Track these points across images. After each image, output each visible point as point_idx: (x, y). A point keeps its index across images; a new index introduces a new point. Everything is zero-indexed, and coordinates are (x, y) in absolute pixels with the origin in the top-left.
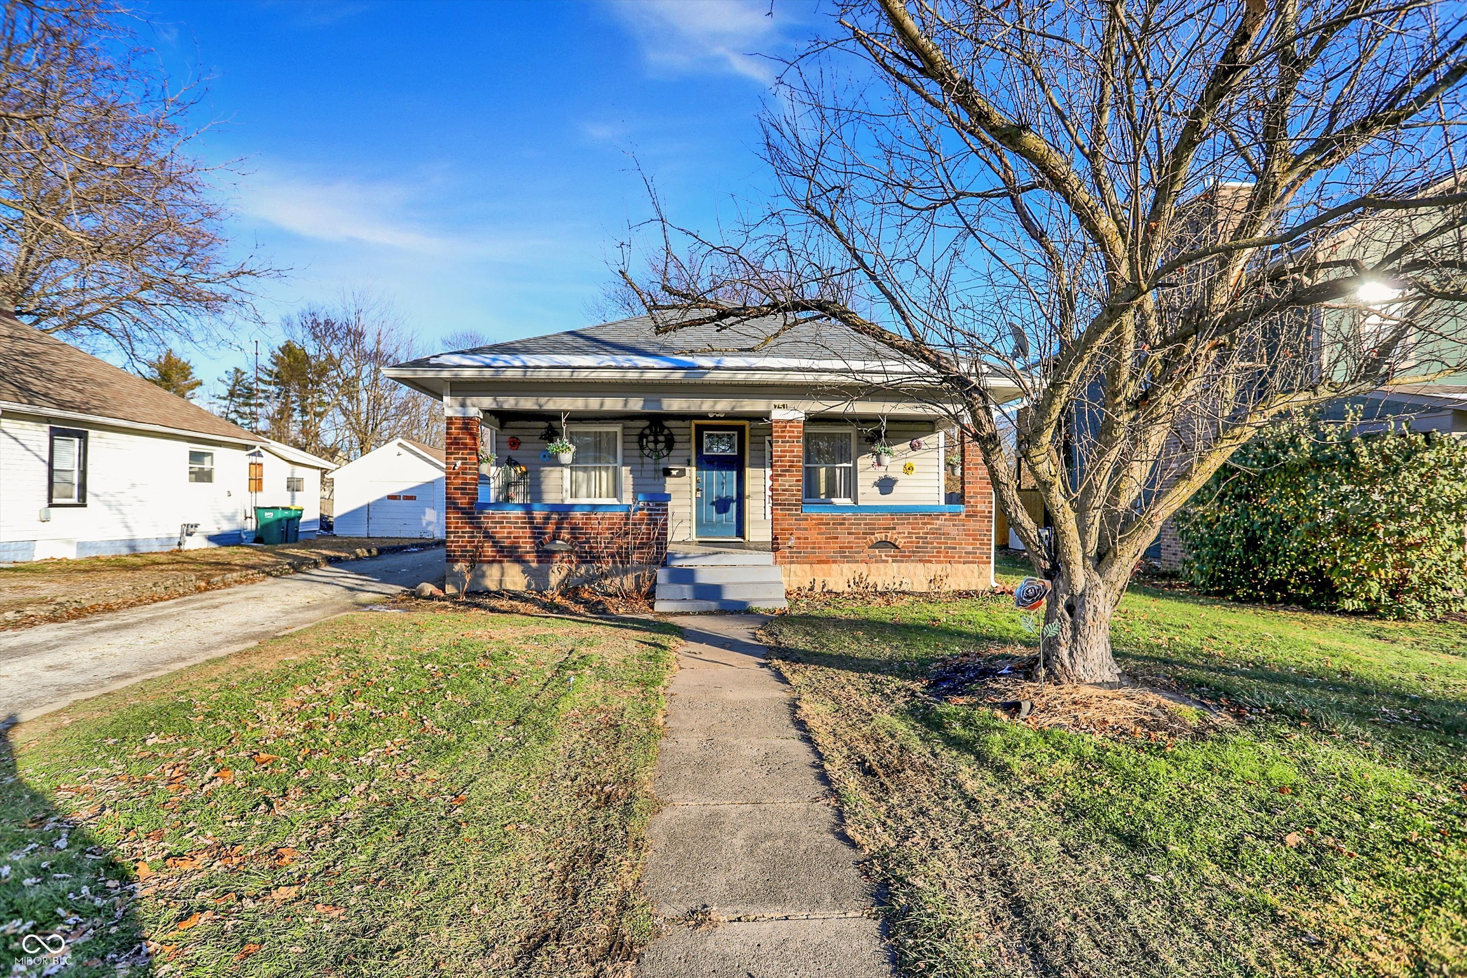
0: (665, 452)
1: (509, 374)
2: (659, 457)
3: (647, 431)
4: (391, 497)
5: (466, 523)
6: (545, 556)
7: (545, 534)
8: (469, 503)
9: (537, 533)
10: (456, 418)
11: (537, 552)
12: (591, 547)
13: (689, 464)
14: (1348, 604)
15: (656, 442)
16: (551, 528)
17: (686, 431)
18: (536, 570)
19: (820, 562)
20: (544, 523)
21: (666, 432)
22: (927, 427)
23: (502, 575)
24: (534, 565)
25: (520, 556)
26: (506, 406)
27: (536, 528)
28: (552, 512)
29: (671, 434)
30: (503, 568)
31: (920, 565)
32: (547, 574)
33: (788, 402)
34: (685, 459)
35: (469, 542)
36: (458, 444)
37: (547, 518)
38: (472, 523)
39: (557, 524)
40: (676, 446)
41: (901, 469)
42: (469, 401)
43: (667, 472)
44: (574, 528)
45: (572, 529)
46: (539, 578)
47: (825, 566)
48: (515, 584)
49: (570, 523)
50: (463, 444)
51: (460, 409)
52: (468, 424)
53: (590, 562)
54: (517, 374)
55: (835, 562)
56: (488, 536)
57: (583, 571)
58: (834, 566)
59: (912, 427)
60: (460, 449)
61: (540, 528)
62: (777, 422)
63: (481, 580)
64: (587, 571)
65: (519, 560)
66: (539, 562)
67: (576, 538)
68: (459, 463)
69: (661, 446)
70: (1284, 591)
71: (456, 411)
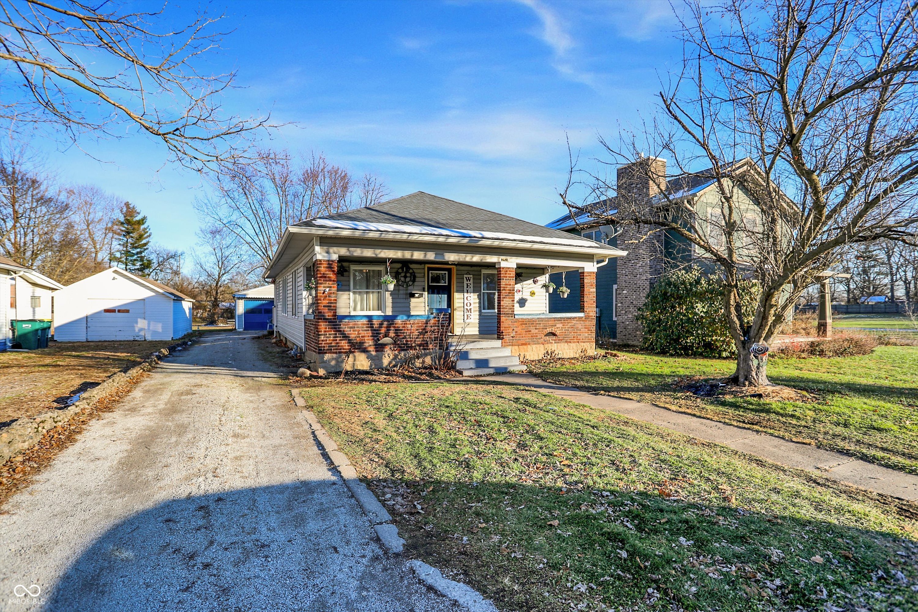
0: (411, 283)
1: (371, 235)
2: (407, 286)
3: (400, 271)
4: (107, 311)
5: (332, 328)
6: (380, 348)
7: (380, 334)
8: (333, 316)
9: (376, 335)
10: (324, 261)
11: (375, 345)
12: (407, 341)
13: (424, 291)
14: (724, 354)
15: (405, 277)
16: (383, 330)
17: (422, 271)
18: (375, 356)
19: (522, 344)
20: (380, 327)
21: (411, 271)
22: (541, 271)
23: (355, 360)
24: (374, 353)
25: (365, 348)
26: (355, 254)
27: (375, 330)
28: (384, 320)
29: (414, 272)
30: (355, 356)
31: (566, 344)
32: (382, 358)
33: (508, 258)
34: (421, 288)
35: (333, 340)
36: (325, 277)
37: (381, 324)
38: (335, 328)
39: (387, 327)
40: (417, 279)
41: (529, 294)
42: (332, 250)
43: (412, 295)
44: (397, 330)
45: (396, 330)
46: (376, 360)
47: (525, 347)
48: (363, 365)
49: (394, 327)
50: (329, 277)
51: (326, 254)
52: (331, 264)
53: (406, 350)
54: (375, 235)
55: (529, 344)
56: (345, 337)
57: (402, 355)
58: (529, 346)
59: (534, 271)
60: (326, 281)
61: (378, 330)
62: (503, 268)
63: (341, 365)
64: (405, 355)
65: (364, 351)
66: (376, 351)
67: (398, 336)
68: (327, 290)
69: (408, 279)
70: (692, 350)
71: (324, 256)
